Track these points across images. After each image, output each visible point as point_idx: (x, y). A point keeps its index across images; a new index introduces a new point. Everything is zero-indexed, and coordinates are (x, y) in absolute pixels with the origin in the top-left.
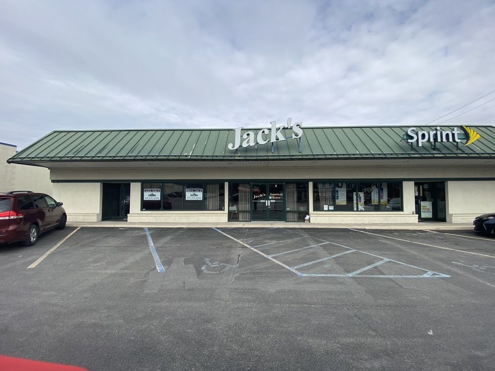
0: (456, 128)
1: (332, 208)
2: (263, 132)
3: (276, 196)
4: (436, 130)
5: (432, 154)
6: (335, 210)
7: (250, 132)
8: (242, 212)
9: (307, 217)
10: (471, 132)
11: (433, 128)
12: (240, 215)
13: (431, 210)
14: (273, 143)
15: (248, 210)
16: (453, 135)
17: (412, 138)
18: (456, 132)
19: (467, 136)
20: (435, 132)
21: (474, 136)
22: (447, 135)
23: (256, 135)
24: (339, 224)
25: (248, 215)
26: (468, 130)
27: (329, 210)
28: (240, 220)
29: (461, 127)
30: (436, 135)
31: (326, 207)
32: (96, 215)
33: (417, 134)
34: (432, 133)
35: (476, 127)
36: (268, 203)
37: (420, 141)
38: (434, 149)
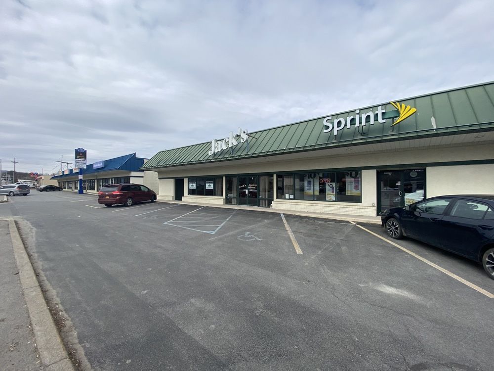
0: (379, 108)
1: (292, 197)
3: (252, 186)
4: (355, 114)
6: (295, 199)
8: (234, 198)
10: (402, 108)
12: (233, 201)
14: (231, 148)
15: (236, 196)
16: (377, 115)
17: (328, 127)
18: (381, 111)
20: (352, 117)
21: (407, 111)
22: (368, 116)
25: (236, 201)
26: (397, 106)
27: (289, 199)
28: (233, 204)
30: (353, 120)
31: (287, 196)
33: (332, 123)
34: (349, 118)
36: (247, 192)
37: (336, 129)
38: (361, 134)
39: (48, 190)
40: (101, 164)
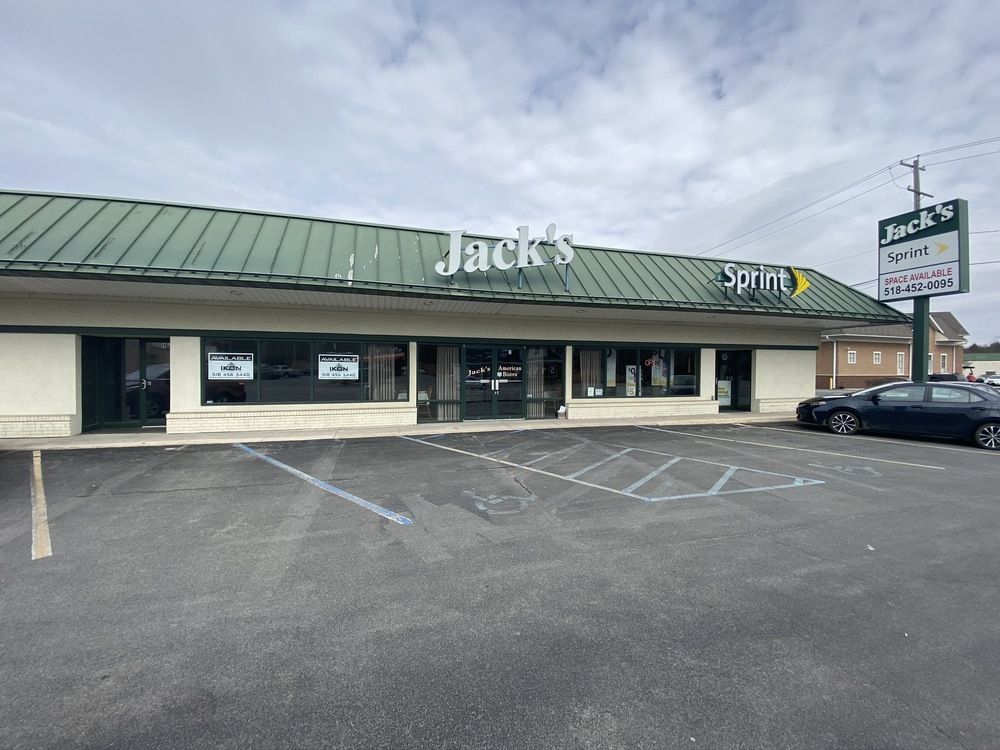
0: (782, 270)
1: (599, 392)
2: (505, 245)
3: (509, 372)
4: (759, 270)
5: (751, 307)
6: (604, 396)
7: (479, 243)
8: (444, 403)
9: (562, 409)
10: (800, 277)
11: (755, 267)
12: (440, 411)
13: (729, 394)
14: (520, 269)
15: (455, 398)
16: (779, 279)
17: (729, 279)
18: (783, 275)
19: (793, 283)
20: (757, 273)
21: (803, 284)
22: (772, 278)
23: (491, 249)
24: (612, 419)
25: (456, 410)
26: (796, 273)
27: (595, 397)
28: (440, 419)
29: (788, 269)
30: (758, 278)
31: (591, 391)
32: (68, 418)
33: (735, 274)
34: (754, 274)
35: (805, 270)
36: (495, 385)
37: (740, 285)
38: (752, 300)
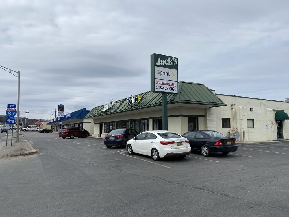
0: (136, 96)
10: (139, 97)
30: (132, 100)
37: (129, 103)
39: (44, 132)
40: (70, 115)
